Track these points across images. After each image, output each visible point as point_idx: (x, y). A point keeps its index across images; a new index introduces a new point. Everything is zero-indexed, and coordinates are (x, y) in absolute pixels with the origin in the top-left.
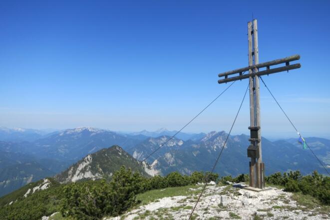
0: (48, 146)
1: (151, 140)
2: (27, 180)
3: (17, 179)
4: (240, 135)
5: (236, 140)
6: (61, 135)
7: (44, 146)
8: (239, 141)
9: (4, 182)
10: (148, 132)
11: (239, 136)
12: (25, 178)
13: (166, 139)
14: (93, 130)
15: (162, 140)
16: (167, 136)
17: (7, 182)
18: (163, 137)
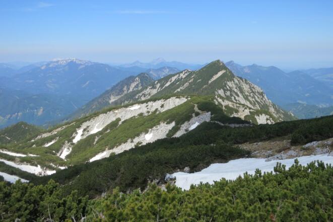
0: (32, 81)
1: (151, 72)
2: (37, 112)
3: (27, 111)
4: (251, 65)
5: (246, 70)
6: (43, 68)
7: (27, 81)
8: (249, 72)
9: (16, 114)
10: (141, 63)
11: (249, 67)
12: (35, 110)
13: (168, 70)
14: (79, 62)
15: (163, 71)
16: (168, 68)
17: (20, 114)
18: (164, 68)
